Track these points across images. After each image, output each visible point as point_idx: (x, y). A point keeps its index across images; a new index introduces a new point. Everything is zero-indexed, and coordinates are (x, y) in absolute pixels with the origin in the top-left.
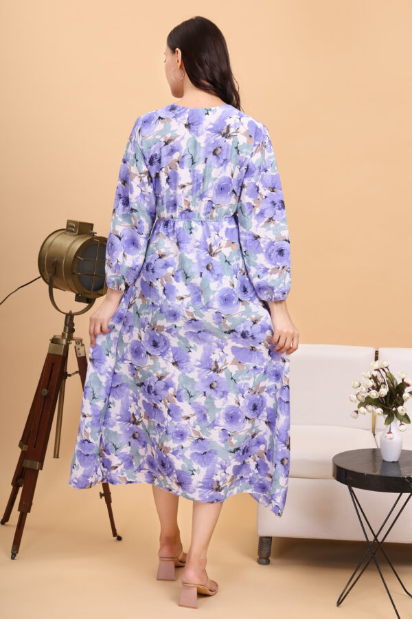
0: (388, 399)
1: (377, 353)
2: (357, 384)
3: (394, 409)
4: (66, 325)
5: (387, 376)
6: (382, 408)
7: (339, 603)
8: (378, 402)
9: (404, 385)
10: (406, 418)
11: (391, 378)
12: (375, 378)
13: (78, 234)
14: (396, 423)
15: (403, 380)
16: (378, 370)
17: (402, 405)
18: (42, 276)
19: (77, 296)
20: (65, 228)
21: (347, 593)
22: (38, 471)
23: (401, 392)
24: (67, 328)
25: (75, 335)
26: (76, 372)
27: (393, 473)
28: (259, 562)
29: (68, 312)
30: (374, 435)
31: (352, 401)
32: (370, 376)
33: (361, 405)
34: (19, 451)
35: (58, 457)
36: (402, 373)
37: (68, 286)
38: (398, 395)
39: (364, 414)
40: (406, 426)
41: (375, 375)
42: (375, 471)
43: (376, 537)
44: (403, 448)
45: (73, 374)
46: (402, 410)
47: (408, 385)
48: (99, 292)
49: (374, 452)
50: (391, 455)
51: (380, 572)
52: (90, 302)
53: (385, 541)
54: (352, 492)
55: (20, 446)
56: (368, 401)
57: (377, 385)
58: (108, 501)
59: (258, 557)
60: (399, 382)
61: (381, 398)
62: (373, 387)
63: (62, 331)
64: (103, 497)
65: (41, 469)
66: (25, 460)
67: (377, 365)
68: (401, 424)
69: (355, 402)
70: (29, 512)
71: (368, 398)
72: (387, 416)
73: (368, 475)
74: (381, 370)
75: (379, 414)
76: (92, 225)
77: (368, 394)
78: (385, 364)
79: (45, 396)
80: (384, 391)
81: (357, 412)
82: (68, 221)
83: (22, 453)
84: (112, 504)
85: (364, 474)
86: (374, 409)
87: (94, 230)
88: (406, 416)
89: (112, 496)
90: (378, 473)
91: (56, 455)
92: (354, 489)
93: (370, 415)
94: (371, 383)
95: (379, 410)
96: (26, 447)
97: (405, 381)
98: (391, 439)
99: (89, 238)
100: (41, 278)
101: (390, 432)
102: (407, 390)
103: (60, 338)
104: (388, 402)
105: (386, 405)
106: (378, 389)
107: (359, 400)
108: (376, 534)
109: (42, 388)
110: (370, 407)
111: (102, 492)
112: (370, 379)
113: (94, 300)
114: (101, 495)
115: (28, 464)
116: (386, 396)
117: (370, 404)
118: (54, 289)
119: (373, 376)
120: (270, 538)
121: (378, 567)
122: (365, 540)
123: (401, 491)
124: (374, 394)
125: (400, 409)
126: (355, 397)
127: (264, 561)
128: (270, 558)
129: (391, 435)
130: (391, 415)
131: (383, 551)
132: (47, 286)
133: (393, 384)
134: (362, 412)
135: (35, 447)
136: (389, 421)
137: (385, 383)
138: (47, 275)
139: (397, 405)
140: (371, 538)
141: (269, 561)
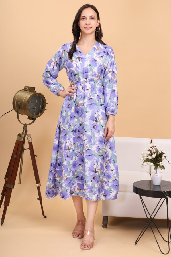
0: (156, 159)
1: (151, 141)
2: (143, 153)
3: (158, 163)
4: (24, 129)
5: (155, 150)
6: (153, 163)
7: (136, 244)
8: (151, 161)
9: (162, 154)
10: (163, 167)
11: (157, 151)
12: (150, 151)
13: (29, 92)
14: (159, 169)
15: (162, 151)
16: (151, 147)
17: (162, 162)
18: (14, 109)
19: (28, 117)
20: (24, 89)
21: (139, 239)
22: (12, 189)
23: (161, 156)
24: (24, 130)
25: (28, 133)
26: (28, 148)
27: (157, 190)
28: (103, 227)
29: (25, 123)
30: (150, 175)
31: (141, 160)
32: (148, 150)
33: (145, 162)
34: (5, 181)
35: (20, 183)
36: (162, 149)
37: (25, 113)
38: (160, 158)
39: (146, 165)
40: (163, 170)
41: (150, 150)
42: (151, 189)
43: (151, 216)
44: (162, 180)
45: (27, 149)
46: (161, 164)
47: (164, 154)
48: (37, 115)
49: (151, 181)
50: (157, 183)
51: (152, 231)
52: (34, 119)
53: (154, 218)
54: (141, 198)
55: (5, 179)
56: (148, 160)
57: (151, 154)
58: (41, 202)
59: (102, 225)
60: (160, 152)
61: (153, 159)
62: (150, 155)
63: (22, 131)
64: (39, 200)
65: (13, 188)
66: (7, 184)
67: (151, 145)
68: (161, 170)
69: (142, 160)
70: (8, 206)
71: (148, 159)
72: (155, 166)
73: (148, 191)
74: (153, 148)
75: (152, 165)
76: (35, 88)
77: (147, 157)
78: (155, 145)
79: (15, 158)
80: (154, 156)
81: (143, 165)
82: (25, 86)
83: (6, 182)
84: (42, 203)
85: (146, 190)
86: (150, 163)
87: (36, 90)
88: (163, 166)
89: (42, 199)
90: (152, 190)
91: (20, 182)
92: (142, 196)
93: (148, 166)
94: (149, 153)
95: (152, 164)
96: (7, 179)
97: (163, 152)
98: (157, 176)
99: (33, 93)
100: (14, 110)
101: (156, 173)
102: (164, 156)
103: (21, 134)
104: (156, 160)
105: (155, 162)
106: (152, 155)
107: (144, 160)
108: (151, 215)
109: (14, 155)
110: (148, 163)
111: (39, 198)
112: (148, 151)
113: (36, 119)
114: (38, 199)
115: (8, 186)
116: (155, 158)
117: (149, 161)
118: (19, 114)
119: (149, 150)
120: (107, 217)
121: (152, 229)
122: (147, 218)
123: (161, 197)
124: (150, 157)
125: (160, 163)
126: (142, 158)
127: (105, 226)
128: (107, 225)
129: (157, 174)
130: (157, 166)
131: (153, 222)
132: (16, 113)
133: (158, 153)
134: (145, 165)
135: (11, 179)
136: (156, 168)
137: (154, 153)
138: (16, 109)
139: (159, 162)
140: (149, 217)
141: (107, 226)
